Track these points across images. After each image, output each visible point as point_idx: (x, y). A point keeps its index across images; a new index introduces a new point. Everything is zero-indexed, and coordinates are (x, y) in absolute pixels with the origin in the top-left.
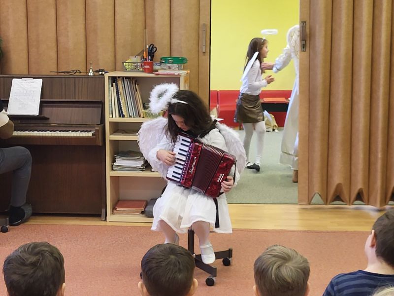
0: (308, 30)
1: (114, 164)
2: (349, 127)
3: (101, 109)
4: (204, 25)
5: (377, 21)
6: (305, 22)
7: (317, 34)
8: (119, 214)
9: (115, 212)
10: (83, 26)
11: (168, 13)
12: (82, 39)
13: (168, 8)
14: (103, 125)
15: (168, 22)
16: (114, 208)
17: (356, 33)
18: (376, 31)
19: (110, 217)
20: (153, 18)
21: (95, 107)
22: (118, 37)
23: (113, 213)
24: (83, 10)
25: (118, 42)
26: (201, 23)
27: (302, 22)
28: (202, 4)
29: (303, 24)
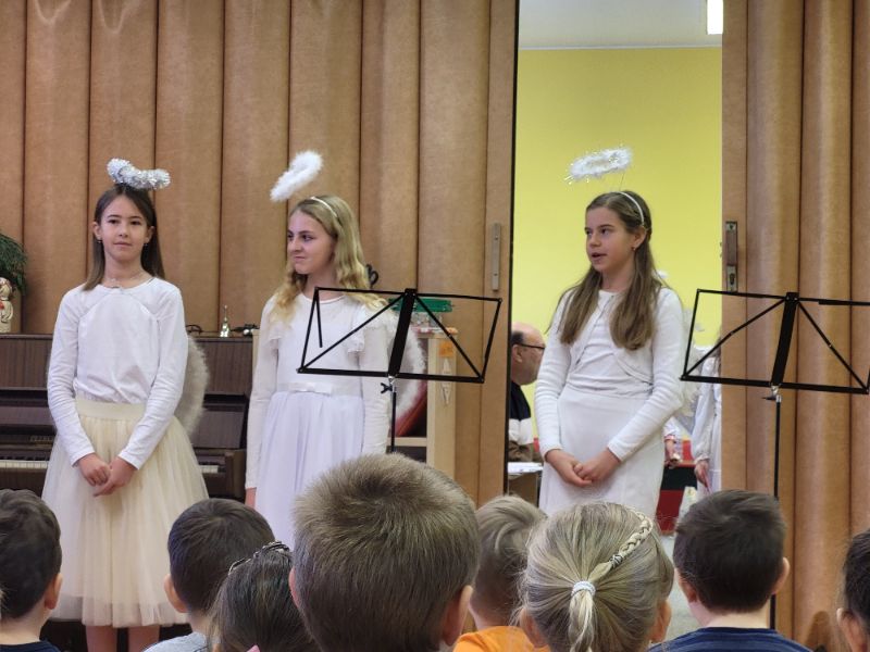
0: (742, 242)
2: (843, 475)
4: (499, 228)
6: (735, 223)
7: (764, 250)
10: (213, 229)
11: (412, 197)
12: (211, 257)
13: (413, 187)
15: (411, 219)
20: (377, 211)
24: (215, 193)
26: (490, 222)
27: (727, 222)
28: (491, 178)
29: (731, 227)
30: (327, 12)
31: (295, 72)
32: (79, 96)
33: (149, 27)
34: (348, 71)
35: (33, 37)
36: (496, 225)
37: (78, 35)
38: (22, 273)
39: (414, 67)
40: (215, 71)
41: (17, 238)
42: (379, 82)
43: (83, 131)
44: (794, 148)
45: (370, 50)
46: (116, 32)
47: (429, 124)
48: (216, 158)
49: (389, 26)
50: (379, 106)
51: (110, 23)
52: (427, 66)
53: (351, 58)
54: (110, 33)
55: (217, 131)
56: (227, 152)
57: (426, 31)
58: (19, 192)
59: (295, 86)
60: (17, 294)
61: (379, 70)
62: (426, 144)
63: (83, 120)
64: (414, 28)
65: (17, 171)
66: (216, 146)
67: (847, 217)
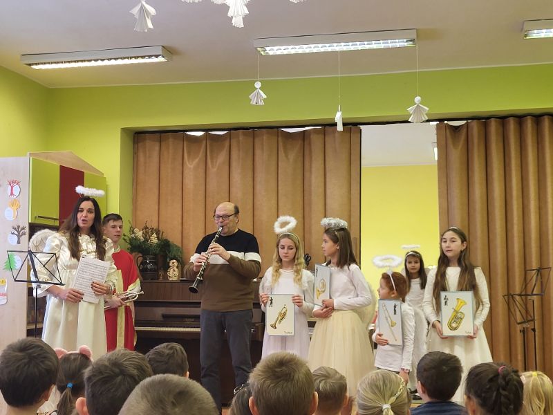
4: (356, 239)
5: (509, 234)
18: (509, 243)
20: (310, 233)
30: (291, 160)
31: (279, 182)
32: (202, 193)
33: (227, 167)
34: (299, 182)
35: (186, 172)
37: (201, 171)
38: (182, 258)
39: (323, 180)
40: (251, 183)
41: (180, 245)
42: (310, 186)
43: (203, 206)
44: (466, 207)
45: (307, 174)
46: (215, 169)
48: (252, 215)
49: (313, 165)
50: (310, 195)
51: (213, 167)
52: (328, 180)
53: (300, 177)
54: (213, 170)
55: (252, 205)
56: (255, 213)
57: (327, 166)
58: (181, 228)
59: (280, 188)
60: (180, 266)
61: (310, 181)
63: (203, 201)
64: (323, 166)
65: (180, 221)
66: (251, 210)
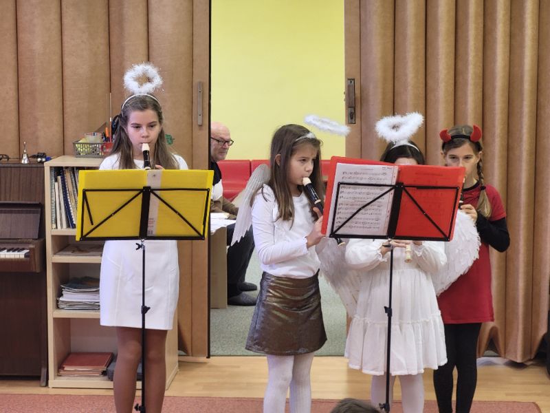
0: (357, 92)
1: (61, 299)
3: (39, 215)
6: (354, 80)
7: (371, 98)
8: (68, 375)
9: (62, 372)
10: (13, 87)
12: (13, 106)
14: (42, 240)
16: (60, 367)
17: (430, 96)
19: (53, 381)
21: (30, 212)
22: (67, 103)
23: (58, 374)
24: (13, 63)
25: (68, 110)
26: (196, 80)
27: (349, 79)
28: (196, 51)
29: (351, 82)
36: (200, 82)
47: (154, 17)
48: (13, 39)
50: (121, 5)
55: (12, 21)
56: (20, 35)
62: (152, 30)
67: (424, 76)
